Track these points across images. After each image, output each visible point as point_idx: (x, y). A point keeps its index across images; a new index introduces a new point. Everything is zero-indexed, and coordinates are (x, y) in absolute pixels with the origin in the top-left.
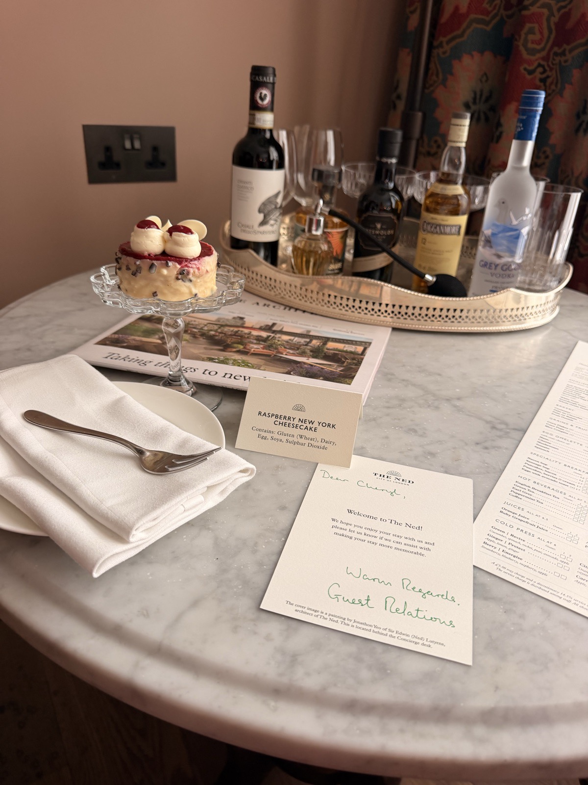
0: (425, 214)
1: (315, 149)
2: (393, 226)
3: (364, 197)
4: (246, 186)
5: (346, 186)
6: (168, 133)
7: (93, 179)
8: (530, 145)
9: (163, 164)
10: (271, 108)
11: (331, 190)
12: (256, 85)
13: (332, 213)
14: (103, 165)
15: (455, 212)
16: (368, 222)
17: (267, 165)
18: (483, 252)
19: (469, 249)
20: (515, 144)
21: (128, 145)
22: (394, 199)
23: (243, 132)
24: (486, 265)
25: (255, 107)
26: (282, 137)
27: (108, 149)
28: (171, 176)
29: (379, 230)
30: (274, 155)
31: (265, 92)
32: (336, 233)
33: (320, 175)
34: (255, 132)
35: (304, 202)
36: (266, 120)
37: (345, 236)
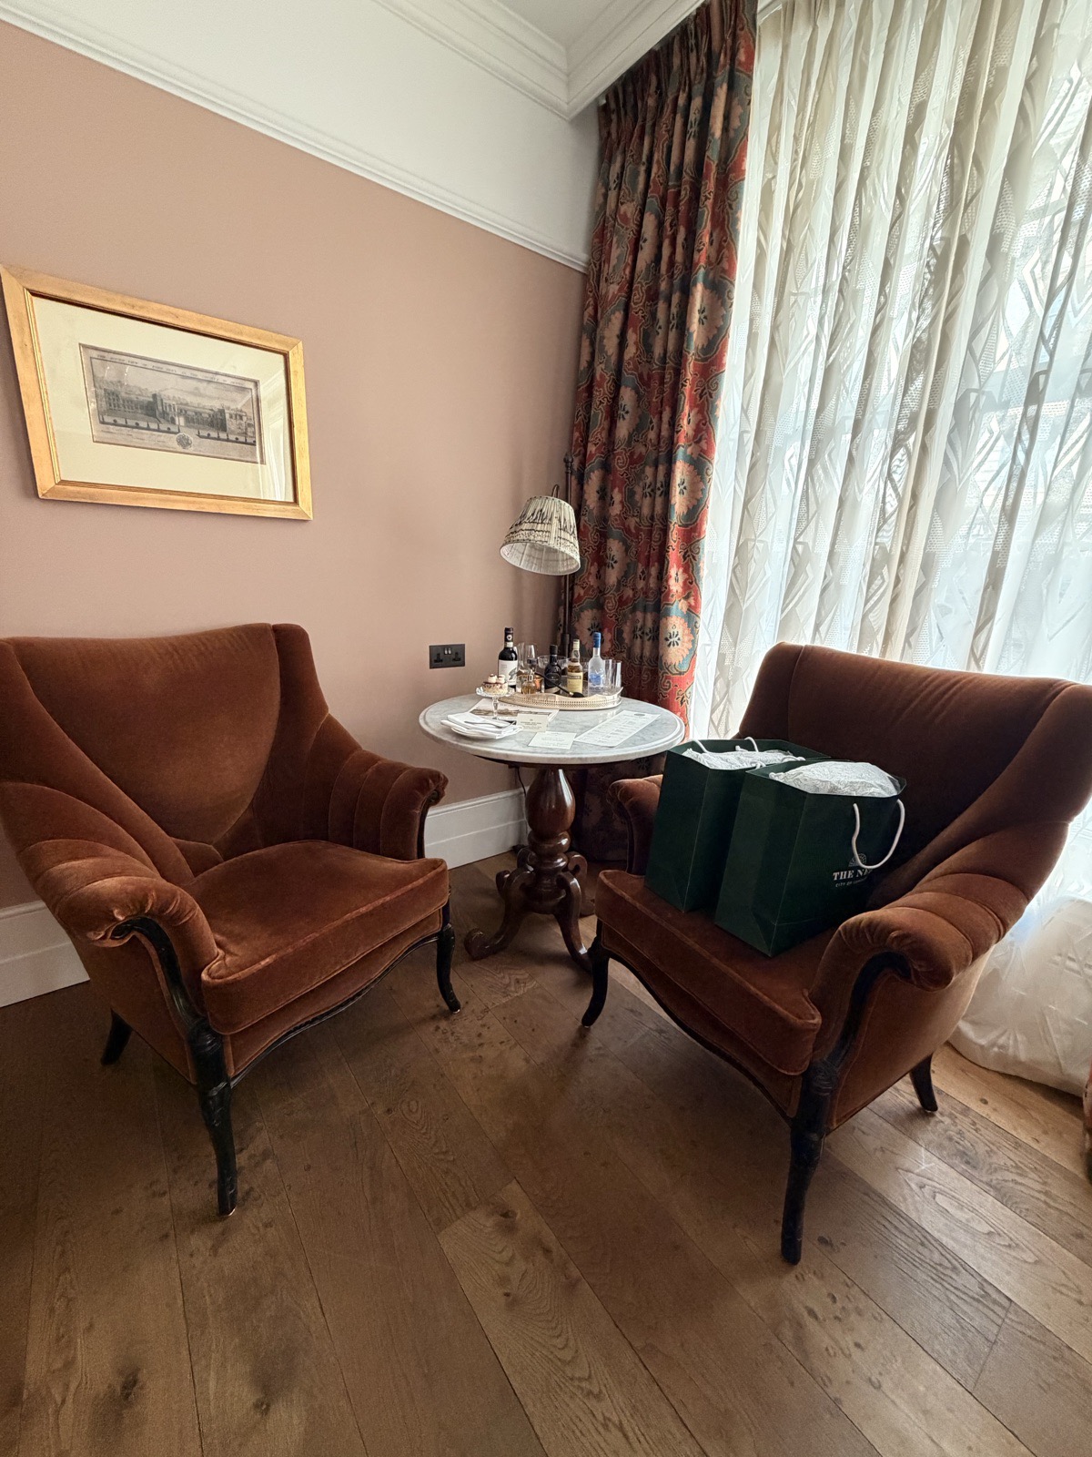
0: (569, 673)
1: (527, 652)
2: (558, 678)
3: (547, 668)
4: (504, 666)
5: (540, 664)
6: (463, 646)
7: (432, 667)
8: (599, 649)
9: (460, 659)
10: (512, 641)
11: (534, 666)
12: (506, 634)
13: (536, 674)
14: (436, 661)
15: (578, 671)
16: (550, 676)
17: (512, 659)
18: (590, 684)
19: (585, 684)
20: (594, 649)
21: (446, 652)
22: (557, 668)
23: (502, 648)
24: (591, 688)
25: (506, 640)
26: (515, 649)
27: (439, 655)
28: (463, 665)
29: (553, 679)
30: (514, 655)
31: (510, 636)
32: (537, 681)
33: (530, 662)
34: (506, 648)
35: (523, 671)
36: (510, 645)
37: (541, 682)
